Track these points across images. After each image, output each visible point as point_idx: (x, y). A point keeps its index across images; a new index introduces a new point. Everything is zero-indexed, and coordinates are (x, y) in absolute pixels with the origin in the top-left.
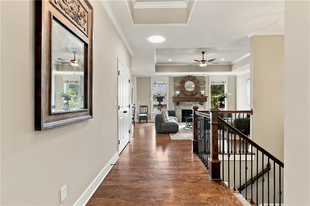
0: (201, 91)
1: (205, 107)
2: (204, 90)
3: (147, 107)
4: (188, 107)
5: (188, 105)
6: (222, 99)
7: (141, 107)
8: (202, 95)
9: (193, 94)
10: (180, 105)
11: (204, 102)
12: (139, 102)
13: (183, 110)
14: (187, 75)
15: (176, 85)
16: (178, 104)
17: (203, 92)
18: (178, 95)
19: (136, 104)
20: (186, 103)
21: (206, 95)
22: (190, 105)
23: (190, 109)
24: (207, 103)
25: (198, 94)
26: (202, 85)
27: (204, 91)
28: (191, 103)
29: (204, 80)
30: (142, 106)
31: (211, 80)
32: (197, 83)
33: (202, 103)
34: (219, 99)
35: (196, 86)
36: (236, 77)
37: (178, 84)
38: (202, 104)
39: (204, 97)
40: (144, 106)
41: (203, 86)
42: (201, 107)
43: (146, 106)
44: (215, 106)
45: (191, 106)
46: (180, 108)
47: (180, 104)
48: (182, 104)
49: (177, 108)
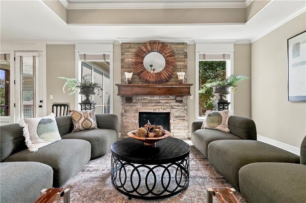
0: (178, 74)
1: (186, 107)
2: (184, 71)
3: (66, 107)
4: (150, 108)
5: (152, 103)
6: (222, 90)
7: (55, 107)
8: (180, 82)
9: (160, 79)
10: (135, 103)
11: (184, 97)
12: (51, 97)
13: (141, 114)
14: (149, 40)
15: (126, 60)
16: (128, 100)
17: (181, 75)
18: (130, 82)
19: (45, 102)
20: (146, 97)
21: (189, 82)
22: (157, 102)
23: (155, 112)
24: (191, 97)
25: (173, 79)
26: (181, 61)
27: (184, 74)
28: (156, 98)
29: (185, 50)
30: (57, 105)
31: (200, 50)
32: (171, 56)
33: (178, 99)
34: (217, 89)
35: (167, 63)
36: (250, 45)
37: (130, 59)
38: (181, 101)
39: (184, 85)
40: (61, 105)
41: (183, 63)
42: (179, 106)
43: (64, 105)
44: (207, 105)
45: (157, 104)
46: (134, 108)
47: (134, 101)
48: (139, 100)
49: (128, 108)
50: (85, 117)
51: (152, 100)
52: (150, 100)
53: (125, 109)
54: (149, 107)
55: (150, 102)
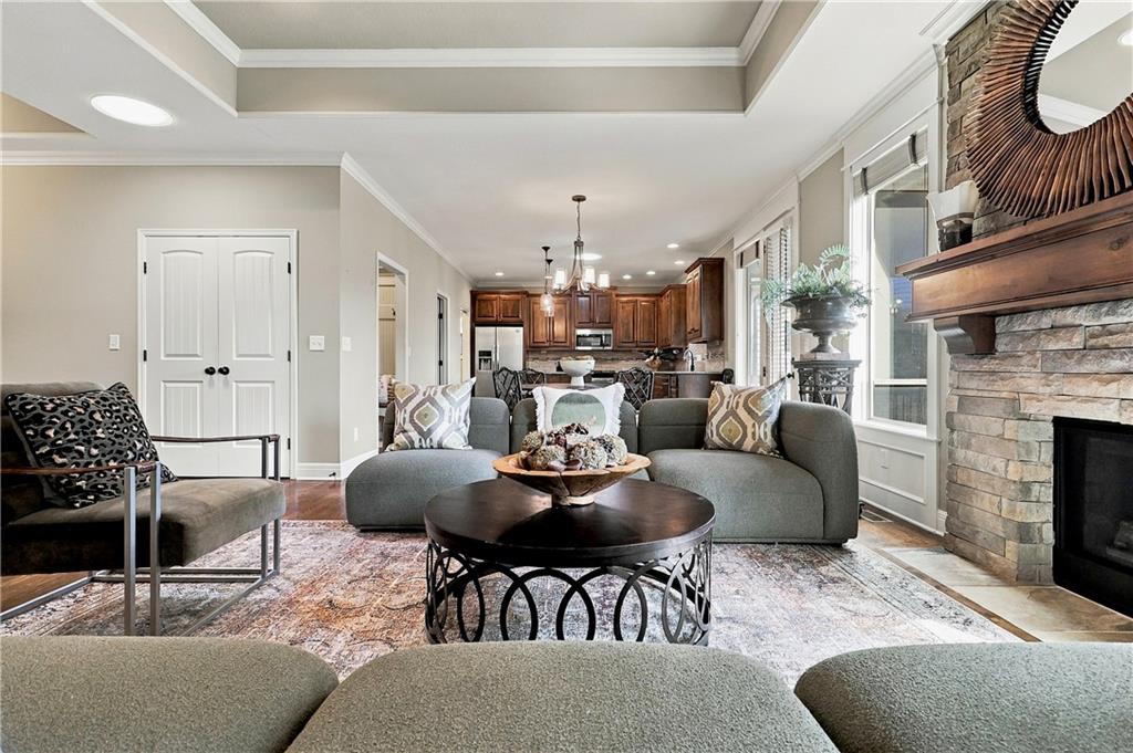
48: (1024, 336)
49: (973, 386)
50: (757, 438)
51: (1106, 331)
52: (1093, 336)
53: (962, 393)
54: (1081, 381)
55: (1093, 348)
